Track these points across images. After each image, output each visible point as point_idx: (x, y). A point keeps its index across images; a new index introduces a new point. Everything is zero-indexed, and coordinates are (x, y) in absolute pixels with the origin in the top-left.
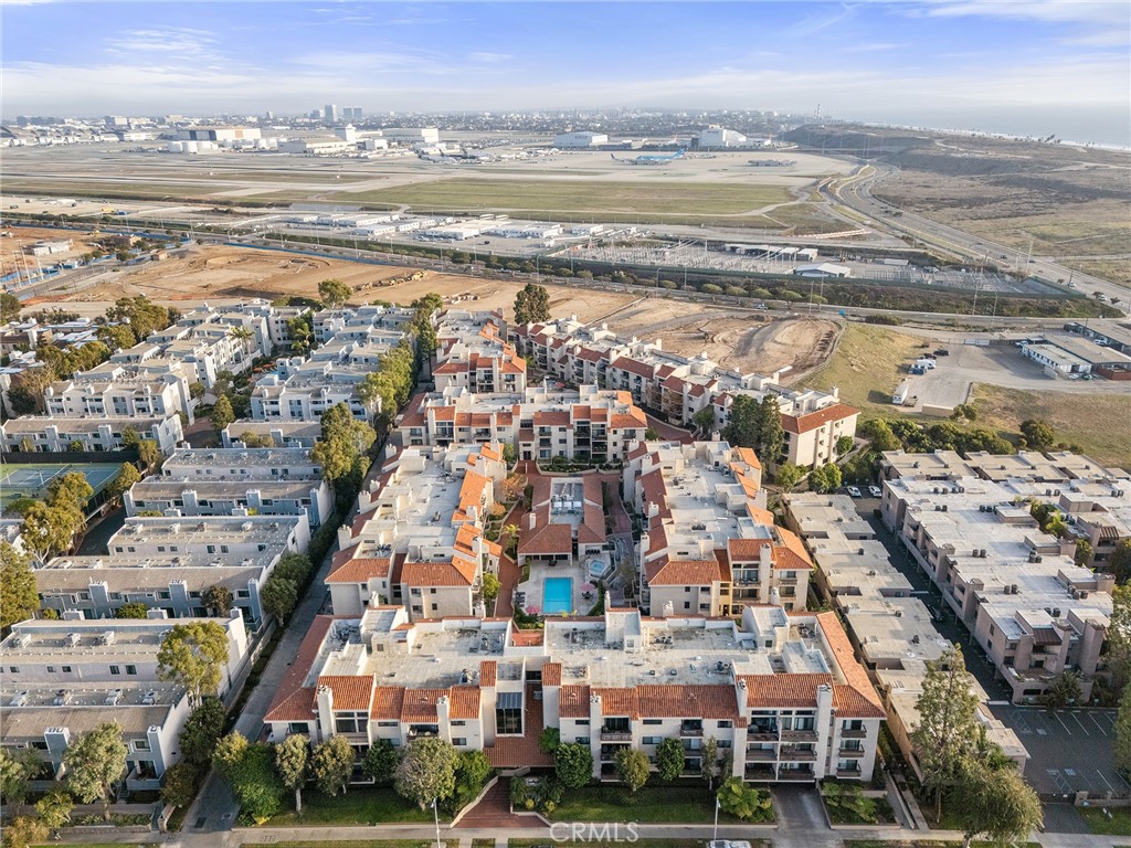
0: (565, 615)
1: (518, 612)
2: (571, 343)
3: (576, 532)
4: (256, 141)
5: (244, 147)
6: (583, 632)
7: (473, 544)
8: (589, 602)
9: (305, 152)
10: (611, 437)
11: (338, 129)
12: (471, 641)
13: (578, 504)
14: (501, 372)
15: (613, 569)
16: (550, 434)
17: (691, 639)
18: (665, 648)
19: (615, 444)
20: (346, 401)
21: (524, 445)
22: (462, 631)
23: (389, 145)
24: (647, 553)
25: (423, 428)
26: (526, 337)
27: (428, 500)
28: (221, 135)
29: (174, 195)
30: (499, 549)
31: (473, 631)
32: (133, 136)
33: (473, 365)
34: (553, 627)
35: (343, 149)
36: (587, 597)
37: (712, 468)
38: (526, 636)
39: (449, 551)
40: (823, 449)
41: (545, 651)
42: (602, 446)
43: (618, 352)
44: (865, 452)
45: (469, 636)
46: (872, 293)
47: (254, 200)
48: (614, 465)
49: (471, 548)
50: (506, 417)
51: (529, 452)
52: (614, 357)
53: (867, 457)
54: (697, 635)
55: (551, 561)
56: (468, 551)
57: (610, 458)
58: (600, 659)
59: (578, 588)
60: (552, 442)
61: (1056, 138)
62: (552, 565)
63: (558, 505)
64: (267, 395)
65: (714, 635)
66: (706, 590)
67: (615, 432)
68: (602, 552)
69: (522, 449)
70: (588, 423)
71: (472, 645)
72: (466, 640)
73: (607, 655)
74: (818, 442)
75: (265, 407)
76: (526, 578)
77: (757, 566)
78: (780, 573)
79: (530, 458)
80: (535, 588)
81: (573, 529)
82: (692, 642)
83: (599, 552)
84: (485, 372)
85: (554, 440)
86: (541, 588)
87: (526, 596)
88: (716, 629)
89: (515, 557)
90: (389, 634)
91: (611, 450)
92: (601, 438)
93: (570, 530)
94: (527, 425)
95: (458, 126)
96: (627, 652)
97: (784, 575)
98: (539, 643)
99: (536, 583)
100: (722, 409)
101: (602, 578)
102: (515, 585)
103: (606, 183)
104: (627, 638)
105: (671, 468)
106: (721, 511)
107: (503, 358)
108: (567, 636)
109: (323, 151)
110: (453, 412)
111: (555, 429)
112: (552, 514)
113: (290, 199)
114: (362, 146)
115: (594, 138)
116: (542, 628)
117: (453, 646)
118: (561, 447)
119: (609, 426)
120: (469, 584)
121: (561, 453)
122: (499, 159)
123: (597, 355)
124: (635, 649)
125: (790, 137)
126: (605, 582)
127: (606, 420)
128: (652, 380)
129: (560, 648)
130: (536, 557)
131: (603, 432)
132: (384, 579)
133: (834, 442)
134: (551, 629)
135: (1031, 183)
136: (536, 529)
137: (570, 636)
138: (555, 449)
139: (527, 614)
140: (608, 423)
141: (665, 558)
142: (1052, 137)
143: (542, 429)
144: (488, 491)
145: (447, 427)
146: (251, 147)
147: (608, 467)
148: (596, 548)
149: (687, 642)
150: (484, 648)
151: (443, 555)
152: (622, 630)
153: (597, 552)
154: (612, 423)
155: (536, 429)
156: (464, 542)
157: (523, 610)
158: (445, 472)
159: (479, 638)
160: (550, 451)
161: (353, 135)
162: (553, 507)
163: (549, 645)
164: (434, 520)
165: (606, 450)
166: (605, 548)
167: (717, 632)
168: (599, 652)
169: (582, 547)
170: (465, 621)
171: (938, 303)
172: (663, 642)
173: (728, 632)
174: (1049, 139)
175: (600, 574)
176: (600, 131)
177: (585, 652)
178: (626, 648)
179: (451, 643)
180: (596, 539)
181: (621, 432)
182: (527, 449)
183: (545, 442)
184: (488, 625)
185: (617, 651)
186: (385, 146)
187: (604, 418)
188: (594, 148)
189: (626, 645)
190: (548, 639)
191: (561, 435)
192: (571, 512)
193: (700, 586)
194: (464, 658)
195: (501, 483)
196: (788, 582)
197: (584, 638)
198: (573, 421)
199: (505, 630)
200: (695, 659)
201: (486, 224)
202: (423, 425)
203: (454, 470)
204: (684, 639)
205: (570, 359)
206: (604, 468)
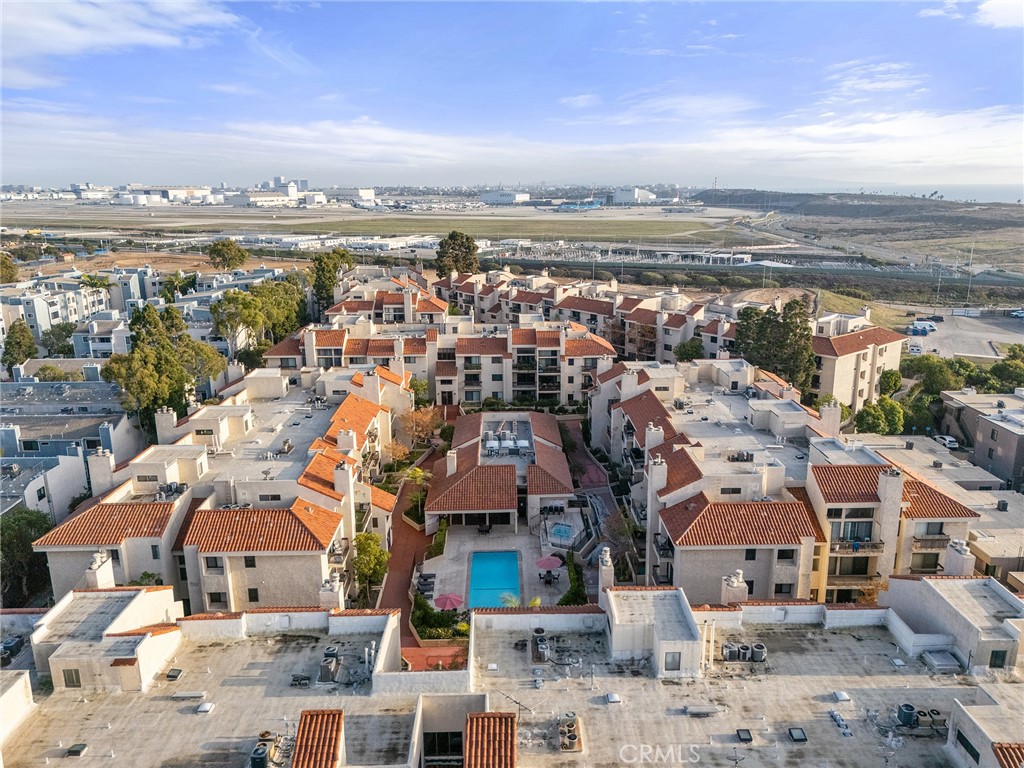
0: (515, 602)
1: (421, 606)
2: (504, 288)
3: (524, 479)
4: (204, 197)
5: (192, 201)
6: (556, 638)
7: (337, 477)
8: (552, 590)
9: (249, 205)
10: (566, 370)
11: (281, 188)
12: (300, 660)
13: (524, 443)
14: (415, 311)
15: (589, 536)
16: (479, 367)
17: (802, 651)
18: (752, 671)
19: (571, 380)
20: (203, 338)
21: (443, 382)
22: (287, 639)
23: (329, 201)
24: (661, 492)
25: (298, 358)
26: (449, 288)
27: (279, 428)
28: (171, 194)
29: (107, 225)
30: (391, 500)
31: (310, 638)
32: (91, 195)
33: (379, 305)
34: (489, 627)
35: (284, 203)
36: (548, 580)
37: (727, 391)
38: (434, 652)
39: (289, 489)
40: (863, 384)
41: (473, 681)
42: (552, 382)
43: (565, 290)
44: (916, 393)
45: (299, 649)
46: (824, 281)
47: (187, 229)
48: (570, 408)
49: (332, 486)
50: (417, 345)
51: (450, 393)
52: (560, 296)
53: (920, 399)
54: (812, 642)
55: (481, 524)
56: (327, 490)
57: (563, 400)
58: (605, 700)
59: (530, 567)
60: (483, 378)
61: (939, 194)
62: (485, 531)
63: (494, 444)
64: (96, 330)
65: (851, 643)
66: (787, 555)
67: (571, 362)
68: (566, 510)
69: (440, 388)
70: (532, 351)
71: (299, 670)
72: (290, 657)
73: (622, 690)
74: (859, 374)
75: (91, 346)
76: (438, 550)
77: (868, 513)
78: (915, 527)
79: (451, 402)
80: (455, 568)
81: (519, 472)
82: (809, 657)
83: (561, 509)
84: (395, 310)
85: (485, 377)
86: (465, 567)
87: (437, 581)
88: (849, 629)
89: (421, 520)
90: (97, 645)
91: (566, 389)
92: (551, 370)
93: (514, 473)
94: (446, 355)
95: (394, 193)
96: (666, 682)
97: (922, 530)
98: (459, 663)
99: (457, 559)
100: (714, 340)
101: (573, 548)
102: (417, 562)
103: (531, 221)
104: (664, 649)
105: (666, 389)
106: (766, 438)
107: (419, 296)
108: (520, 646)
109: (265, 204)
110: (343, 337)
111: (486, 360)
112: (484, 456)
113: (221, 228)
114: (303, 201)
115: (517, 196)
116: (465, 634)
117: (256, 673)
118: (495, 386)
119: (563, 353)
120: (321, 547)
121: (495, 394)
122: (430, 209)
123: (538, 297)
124: (684, 675)
125: (695, 198)
126: (578, 555)
127: (559, 345)
128: (611, 316)
129: (508, 674)
130: (457, 519)
131: (554, 362)
132: (154, 540)
133: (877, 377)
134: (486, 632)
135: (933, 219)
136: (456, 477)
137: (528, 646)
138: (487, 388)
139: (437, 610)
140: (562, 349)
141: (700, 499)
142: (936, 193)
143: (468, 359)
144: (381, 424)
145: (333, 356)
146: (199, 201)
147: (563, 411)
148: (558, 503)
149: (797, 658)
150: (327, 676)
151: (276, 498)
152: (649, 631)
153: (559, 510)
154: (567, 349)
155: (460, 362)
156: (322, 475)
157: (431, 603)
158: (315, 396)
159: (320, 654)
160: (479, 392)
161: (294, 194)
162: (484, 447)
163: (481, 667)
164: (280, 452)
165: (558, 388)
166: (571, 504)
167: (856, 634)
168: (600, 683)
169: (534, 501)
170: (295, 615)
171: (897, 291)
172: (745, 656)
173: (878, 633)
174: (932, 195)
175: (569, 542)
176: (523, 192)
177: (566, 682)
178: (663, 674)
179: (252, 666)
180: (556, 487)
181: (579, 362)
182: (447, 388)
183: (473, 380)
184: (346, 624)
185: (642, 680)
186: (325, 202)
187: (557, 342)
188: (517, 204)
189: (661, 664)
190: (479, 654)
191: (495, 369)
192: (514, 452)
193: (777, 547)
194: (275, 701)
195: (403, 418)
196: (932, 543)
197: (560, 651)
198: (511, 347)
199: (380, 635)
200: (834, 698)
201: (413, 240)
202: (299, 353)
203: (329, 393)
204: (787, 651)
205: (503, 305)
206: (557, 413)
